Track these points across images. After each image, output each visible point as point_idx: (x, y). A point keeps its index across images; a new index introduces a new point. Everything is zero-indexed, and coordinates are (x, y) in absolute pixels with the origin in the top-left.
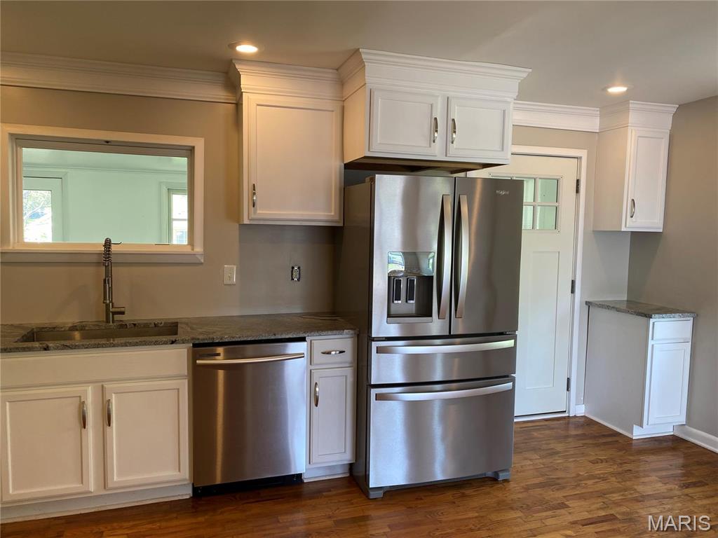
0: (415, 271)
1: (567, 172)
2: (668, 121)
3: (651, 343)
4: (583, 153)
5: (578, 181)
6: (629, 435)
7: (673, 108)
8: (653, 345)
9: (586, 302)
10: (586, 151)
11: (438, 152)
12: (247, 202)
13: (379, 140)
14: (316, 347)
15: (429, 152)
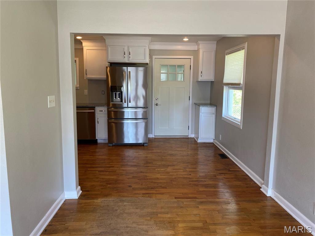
0: (120, 91)
1: (186, 63)
2: (215, 46)
3: (200, 114)
4: (192, 57)
5: (190, 66)
6: (197, 141)
7: (216, 42)
8: (201, 115)
9: (194, 103)
10: (193, 56)
11: (126, 60)
12: (85, 74)
13: (110, 58)
14: (98, 109)
15: (124, 60)
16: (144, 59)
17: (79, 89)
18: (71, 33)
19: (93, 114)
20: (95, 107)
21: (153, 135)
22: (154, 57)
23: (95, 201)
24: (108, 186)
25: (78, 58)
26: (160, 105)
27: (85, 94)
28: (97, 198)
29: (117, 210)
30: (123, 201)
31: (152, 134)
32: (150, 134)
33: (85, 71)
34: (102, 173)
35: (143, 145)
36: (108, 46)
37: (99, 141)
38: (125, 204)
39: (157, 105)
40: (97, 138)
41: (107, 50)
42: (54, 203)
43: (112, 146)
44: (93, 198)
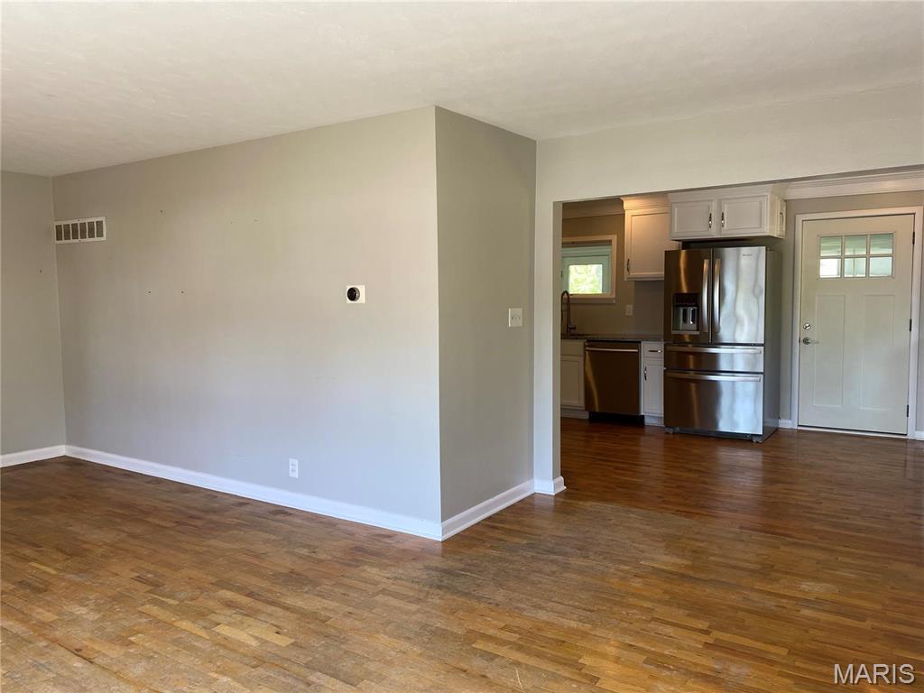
1: (900, 227)
4: (918, 210)
5: (914, 234)
10: (922, 207)
11: (714, 233)
12: (626, 270)
13: (676, 231)
14: (646, 347)
15: (708, 233)
16: (758, 226)
17: (613, 304)
18: (555, 203)
19: (636, 357)
20: (640, 342)
21: (793, 424)
22: (800, 218)
23: (581, 503)
24: (620, 490)
25: (616, 236)
26: (818, 343)
27: (627, 314)
28: (586, 500)
29: (610, 520)
30: (632, 512)
31: (790, 419)
32: (785, 418)
33: (626, 263)
34: (618, 471)
35: (751, 441)
36: (673, 205)
37: (648, 421)
38: (631, 515)
39: (806, 341)
40: (642, 414)
41: (670, 213)
42: (510, 488)
43: (674, 433)
44: (580, 500)
